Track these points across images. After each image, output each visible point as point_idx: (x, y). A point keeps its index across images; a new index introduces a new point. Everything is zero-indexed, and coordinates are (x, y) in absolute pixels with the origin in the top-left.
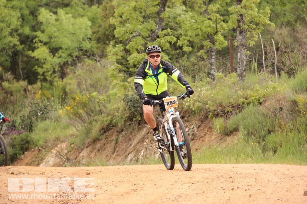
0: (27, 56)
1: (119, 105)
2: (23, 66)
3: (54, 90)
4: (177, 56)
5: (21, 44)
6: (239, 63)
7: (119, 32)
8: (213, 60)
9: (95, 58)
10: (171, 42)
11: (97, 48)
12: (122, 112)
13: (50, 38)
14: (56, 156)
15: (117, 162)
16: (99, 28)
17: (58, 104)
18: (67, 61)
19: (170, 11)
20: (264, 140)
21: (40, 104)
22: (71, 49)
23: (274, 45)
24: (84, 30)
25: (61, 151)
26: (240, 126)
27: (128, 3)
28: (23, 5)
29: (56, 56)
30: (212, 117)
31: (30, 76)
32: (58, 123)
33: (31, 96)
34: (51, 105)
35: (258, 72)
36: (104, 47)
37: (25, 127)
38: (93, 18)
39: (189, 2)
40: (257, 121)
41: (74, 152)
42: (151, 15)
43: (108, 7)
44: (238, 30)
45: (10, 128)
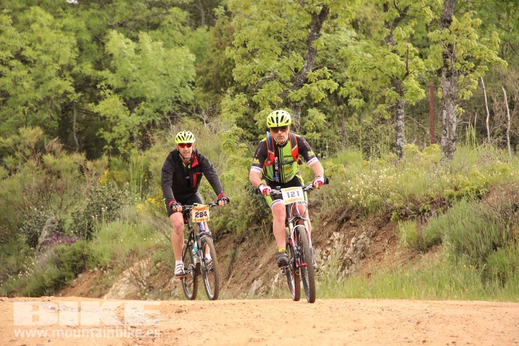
0: (87, 112)
1: (239, 196)
2: (79, 129)
3: (131, 170)
4: (340, 115)
5: (77, 91)
6: (445, 127)
7: (240, 72)
8: (401, 122)
9: (201, 117)
10: (329, 90)
11: (205, 99)
12: (243, 208)
13: (126, 81)
14: (131, 282)
15: (233, 294)
16: (207, 66)
17: (137, 193)
18: (154, 121)
19: (330, 37)
20: (484, 261)
21: (107, 193)
22: (161, 100)
23: (506, 99)
24: (183, 68)
25: (138, 274)
26: (444, 235)
27: (257, 22)
28: (82, 25)
29: (135, 112)
30: (396, 220)
31: (91, 146)
32: (135, 225)
33: (91, 179)
34: (125, 195)
35: (478, 144)
36: (216, 98)
37: (79, 232)
38: (199, 49)
39: (363, 23)
40: (473, 227)
41: (161, 276)
42: (297, 45)
43: (225, 30)
44: (444, 71)
45: (55, 233)
